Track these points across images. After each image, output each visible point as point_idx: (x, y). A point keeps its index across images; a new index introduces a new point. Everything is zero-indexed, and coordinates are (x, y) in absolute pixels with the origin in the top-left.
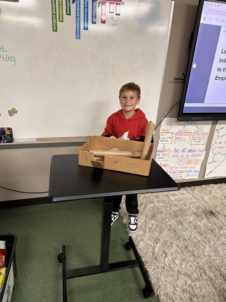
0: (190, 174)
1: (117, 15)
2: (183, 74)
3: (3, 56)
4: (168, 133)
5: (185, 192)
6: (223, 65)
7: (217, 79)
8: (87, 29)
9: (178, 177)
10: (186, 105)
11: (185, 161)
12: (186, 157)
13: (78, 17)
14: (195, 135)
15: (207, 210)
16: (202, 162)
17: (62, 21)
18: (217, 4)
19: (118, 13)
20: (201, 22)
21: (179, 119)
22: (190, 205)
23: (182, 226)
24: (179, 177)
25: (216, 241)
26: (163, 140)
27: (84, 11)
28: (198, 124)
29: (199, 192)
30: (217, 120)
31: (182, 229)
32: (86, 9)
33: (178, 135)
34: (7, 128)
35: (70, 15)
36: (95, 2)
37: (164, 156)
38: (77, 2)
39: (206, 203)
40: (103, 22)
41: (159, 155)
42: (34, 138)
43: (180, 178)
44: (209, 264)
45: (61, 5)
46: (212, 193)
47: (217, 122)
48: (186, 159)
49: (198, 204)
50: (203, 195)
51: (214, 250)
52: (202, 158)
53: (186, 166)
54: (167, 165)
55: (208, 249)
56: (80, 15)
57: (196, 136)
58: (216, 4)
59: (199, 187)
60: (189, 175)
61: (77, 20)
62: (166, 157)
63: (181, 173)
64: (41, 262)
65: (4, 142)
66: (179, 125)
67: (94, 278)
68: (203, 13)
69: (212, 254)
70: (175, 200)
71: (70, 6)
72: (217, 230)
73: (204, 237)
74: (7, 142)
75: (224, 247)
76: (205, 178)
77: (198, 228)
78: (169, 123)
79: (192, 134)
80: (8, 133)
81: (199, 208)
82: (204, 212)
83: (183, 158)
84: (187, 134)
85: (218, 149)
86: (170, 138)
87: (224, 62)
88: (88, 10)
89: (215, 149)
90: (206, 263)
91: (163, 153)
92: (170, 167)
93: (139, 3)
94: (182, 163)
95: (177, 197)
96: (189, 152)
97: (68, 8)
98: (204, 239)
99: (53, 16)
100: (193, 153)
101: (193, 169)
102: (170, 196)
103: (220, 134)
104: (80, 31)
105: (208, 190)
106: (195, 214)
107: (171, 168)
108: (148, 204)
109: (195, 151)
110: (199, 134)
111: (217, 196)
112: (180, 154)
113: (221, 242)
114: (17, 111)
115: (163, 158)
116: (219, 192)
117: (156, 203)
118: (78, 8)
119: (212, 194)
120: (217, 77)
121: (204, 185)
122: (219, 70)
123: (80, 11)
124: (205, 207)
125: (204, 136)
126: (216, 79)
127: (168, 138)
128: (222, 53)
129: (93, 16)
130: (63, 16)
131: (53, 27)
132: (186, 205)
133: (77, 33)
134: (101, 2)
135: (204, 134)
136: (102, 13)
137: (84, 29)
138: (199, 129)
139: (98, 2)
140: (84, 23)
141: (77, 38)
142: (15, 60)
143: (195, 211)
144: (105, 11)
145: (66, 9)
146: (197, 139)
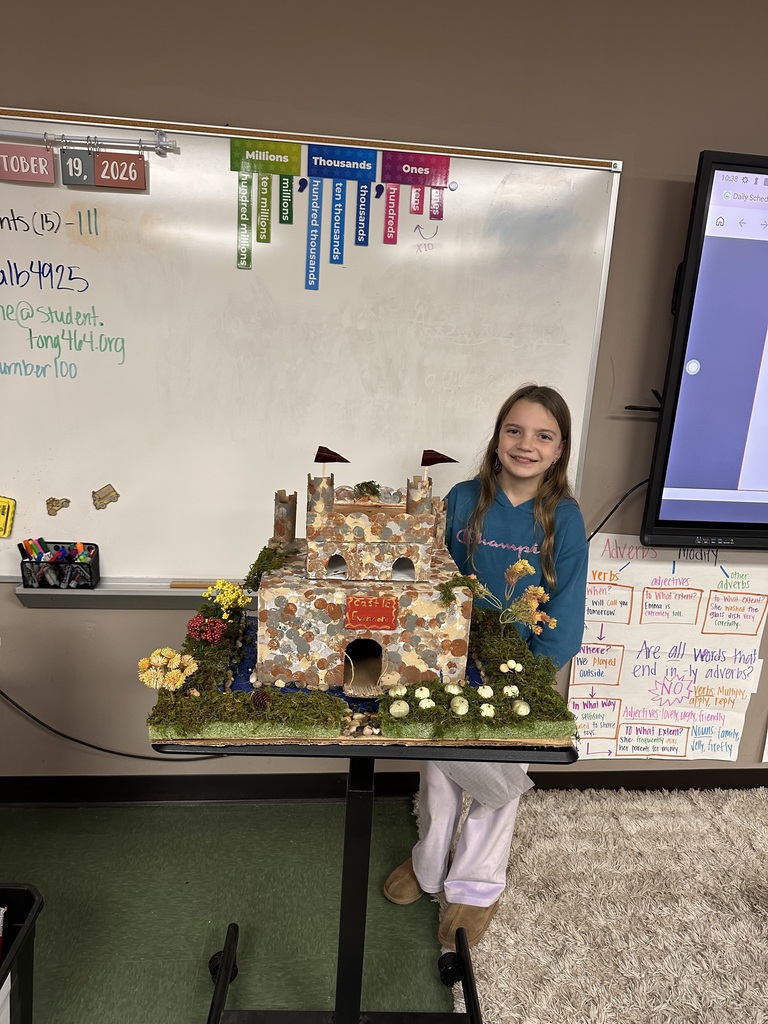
0: (705, 741)
1: (433, 217)
2: (654, 392)
3: (91, 337)
4: (616, 585)
5: (686, 807)
8: (340, 261)
9: (660, 749)
10: (669, 494)
11: (684, 689)
12: (687, 677)
13: (313, 228)
14: (717, 599)
15: (760, 887)
16: (749, 698)
17: (267, 240)
18: (763, 177)
19: (435, 213)
20: (706, 234)
21: (646, 539)
22: (695, 861)
23: (650, 938)
24: (663, 749)
26: (595, 608)
27: (333, 211)
28: (725, 562)
29: (741, 811)
31: (648, 948)
32: (340, 205)
33: (653, 595)
34: (84, 544)
35: (291, 223)
36: (366, 187)
37: (602, 668)
38: (311, 188)
39: (762, 856)
40: (391, 240)
41: (583, 662)
42: (163, 580)
43: (665, 753)
45: (264, 196)
48: (686, 684)
49: (727, 859)
50: (753, 827)
52: (750, 685)
53: (688, 710)
54: (618, 702)
56: (319, 222)
57: (723, 604)
58: (757, 179)
59: (744, 794)
60: (700, 744)
61: (309, 237)
62: (611, 673)
63: (670, 736)
64: (120, 1003)
65: (69, 587)
66: (655, 559)
68: (714, 204)
70: (641, 834)
71: (291, 198)
74: (78, 587)
76: (764, 761)
78: (618, 553)
79: (706, 595)
80: (82, 558)
81: (730, 874)
82: (749, 894)
83: (676, 680)
84: (686, 592)
86: (624, 603)
88: (343, 207)
91: (600, 656)
92: (629, 709)
93: (504, 182)
94: (672, 697)
95: (649, 825)
96: (699, 659)
97: (285, 205)
99: (239, 226)
100: (712, 665)
101: (717, 724)
102: (622, 819)
104: (317, 266)
106: (712, 897)
107: (632, 714)
108: (535, 838)
109: (721, 657)
110: (732, 596)
112: (664, 663)
114: (118, 496)
115: (600, 674)
117: (568, 838)
118: (315, 205)
121: (762, 789)
123: (320, 211)
124: (753, 873)
125: (754, 605)
127: (614, 603)
129: (358, 225)
130: (268, 227)
131: (239, 257)
132: (679, 859)
133: (308, 274)
134: (383, 185)
135: (752, 597)
136: (387, 215)
137: (332, 261)
138: (729, 580)
139: (374, 185)
140: (332, 244)
141: (308, 287)
142: (123, 347)
143: (712, 884)
144: (396, 210)
145: (281, 207)
146: (727, 613)
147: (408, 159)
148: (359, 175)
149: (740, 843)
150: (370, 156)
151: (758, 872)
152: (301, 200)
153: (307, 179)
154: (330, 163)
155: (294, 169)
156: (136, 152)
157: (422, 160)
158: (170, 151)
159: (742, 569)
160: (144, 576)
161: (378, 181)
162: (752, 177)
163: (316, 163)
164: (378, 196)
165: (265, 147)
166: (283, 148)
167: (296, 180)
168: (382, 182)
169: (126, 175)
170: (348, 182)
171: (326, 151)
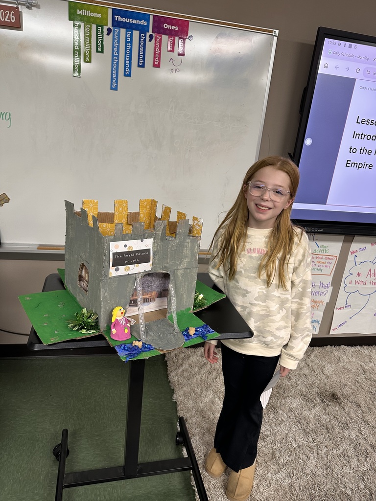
1: (179, 54)
2: (289, 154)
6: (358, 144)
7: (350, 165)
8: (129, 75)
13: (115, 56)
15: (326, 391)
16: (325, 305)
17: (90, 62)
18: (348, 43)
19: (181, 52)
20: (319, 72)
22: (297, 380)
23: (275, 416)
25: (332, 448)
27: (126, 47)
28: (318, 240)
29: (319, 357)
30: (354, 235)
32: (129, 44)
35: (103, 53)
36: (144, 35)
38: (114, 33)
39: (328, 377)
40: (157, 66)
42: (35, 245)
44: (310, 490)
45: (88, 36)
46: (342, 361)
47: (352, 237)
49: (312, 379)
50: (324, 364)
51: (326, 465)
52: (326, 299)
55: (314, 462)
56: (118, 53)
58: (345, 44)
59: (321, 349)
61: (113, 61)
64: (16, 455)
67: (98, 493)
68: (323, 56)
69: (320, 472)
71: (103, 38)
72: (337, 429)
73: (311, 439)
75: (344, 462)
76: (330, 333)
77: (303, 421)
81: (313, 385)
82: (321, 394)
85: (355, 286)
87: (361, 139)
88: (131, 46)
89: (350, 285)
90: (305, 487)
93: (217, 37)
97: (100, 42)
98: (310, 442)
99: (74, 53)
103: (358, 260)
104: (117, 77)
105: (335, 356)
106: (304, 396)
110: (320, 256)
111: (349, 367)
113: (339, 452)
114: (9, 199)
116: (354, 360)
118: (116, 43)
119: (341, 364)
120: (348, 162)
121: (329, 346)
122: (352, 150)
123: (118, 47)
124: (323, 385)
125: (330, 261)
126: (346, 166)
128: (357, 123)
129: (139, 56)
130: (90, 54)
131: (74, 70)
132: (290, 379)
133: (112, 81)
134: (153, 34)
135: (330, 257)
136: (155, 51)
137: (125, 75)
138: (319, 249)
139: (148, 34)
140: (125, 66)
141: (112, 89)
142: (10, 118)
143: (304, 390)
144: (160, 49)
145: (97, 43)
146: (318, 264)
147: (166, 20)
148: (140, 28)
149: (318, 371)
150: (146, 17)
151: (325, 385)
152: (108, 40)
153: (112, 28)
154: (124, 20)
155: (104, 22)
156: (15, 6)
157: (174, 22)
158: (34, 6)
159: (325, 244)
160: (25, 243)
161: (151, 32)
162: (343, 43)
163: (116, 20)
164: (150, 40)
165: (88, 8)
166: (99, 9)
167: (105, 28)
168: (153, 32)
169: (9, 18)
170: (134, 31)
171: (122, 13)
